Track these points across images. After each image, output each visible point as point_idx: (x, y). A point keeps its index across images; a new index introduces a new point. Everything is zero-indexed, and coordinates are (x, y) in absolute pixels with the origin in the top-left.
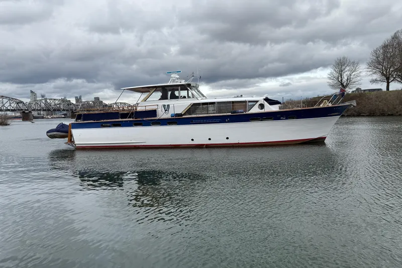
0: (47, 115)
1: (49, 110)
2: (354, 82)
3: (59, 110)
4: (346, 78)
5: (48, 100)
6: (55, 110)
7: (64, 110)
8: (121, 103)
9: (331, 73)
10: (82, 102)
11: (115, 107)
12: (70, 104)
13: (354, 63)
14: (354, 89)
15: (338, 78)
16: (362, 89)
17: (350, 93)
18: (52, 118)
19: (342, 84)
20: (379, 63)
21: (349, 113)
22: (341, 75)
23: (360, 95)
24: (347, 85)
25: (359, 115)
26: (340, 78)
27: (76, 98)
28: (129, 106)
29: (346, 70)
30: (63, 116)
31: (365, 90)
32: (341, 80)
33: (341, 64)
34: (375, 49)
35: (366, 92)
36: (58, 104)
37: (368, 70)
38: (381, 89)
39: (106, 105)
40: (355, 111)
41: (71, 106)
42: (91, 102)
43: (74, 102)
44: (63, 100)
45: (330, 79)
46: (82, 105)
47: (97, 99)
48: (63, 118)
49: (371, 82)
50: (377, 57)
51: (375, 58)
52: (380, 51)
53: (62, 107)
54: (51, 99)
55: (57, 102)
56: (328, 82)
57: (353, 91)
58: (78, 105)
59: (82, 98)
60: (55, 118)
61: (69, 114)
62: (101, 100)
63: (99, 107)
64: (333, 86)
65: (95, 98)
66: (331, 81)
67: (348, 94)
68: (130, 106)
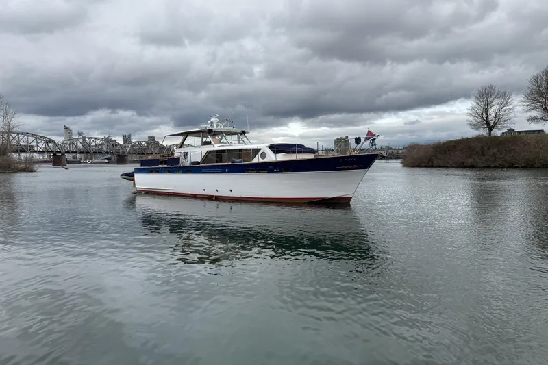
0: (85, 159)
1: (88, 153)
2: (505, 121)
3: (100, 153)
4: (493, 115)
5: (87, 139)
6: (95, 153)
7: (107, 153)
9: (473, 108)
10: (131, 142)
12: (116, 145)
13: (504, 94)
14: (506, 130)
15: (482, 115)
16: (516, 130)
17: (499, 135)
18: (91, 163)
19: (488, 123)
20: (541, 94)
21: (497, 163)
22: (487, 111)
23: (514, 138)
24: (495, 124)
25: (511, 166)
26: (484, 114)
27: (124, 137)
29: (494, 103)
30: (106, 161)
31: (520, 132)
32: (487, 118)
33: (486, 95)
34: (535, 75)
35: (521, 134)
36: (100, 145)
37: (525, 104)
38: (543, 131)
39: (164, 147)
40: (505, 161)
41: (118, 147)
42: (144, 143)
43: (122, 143)
44: (107, 140)
45: (470, 115)
46: (131, 147)
47: (152, 138)
48: (106, 163)
49: (528, 120)
50: (538, 87)
51: (535, 87)
52: (542, 78)
53: (105, 149)
54: (91, 138)
55: (98, 142)
56: (468, 121)
57: (503, 133)
58: (125, 147)
59: (132, 137)
60: (95, 163)
61: (114, 158)
62: (156, 140)
63: (154, 148)
64: (474, 125)
65: (149, 137)
66: (471, 118)
67: (496, 137)
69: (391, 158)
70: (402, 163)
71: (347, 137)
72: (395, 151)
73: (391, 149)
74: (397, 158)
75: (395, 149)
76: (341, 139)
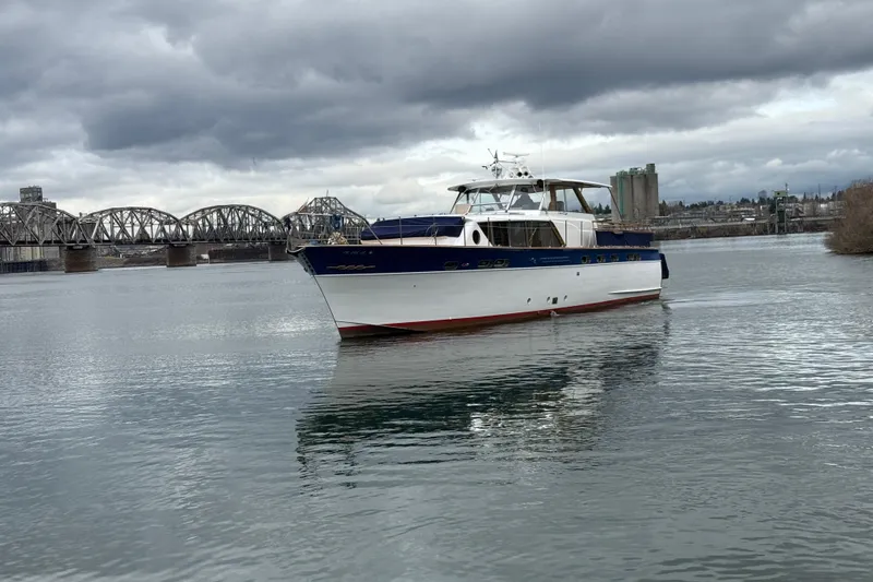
8: (132, 210)
11: (107, 226)
28: (169, 223)
39: (70, 221)
42: (7, 210)
47: (32, 194)
63: (41, 226)
65: (24, 191)
68: (169, 219)
69: (794, 230)
70: (828, 244)
71: (651, 167)
72: (806, 208)
73: (793, 199)
74: (813, 228)
75: (805, 200)
76: (634, 172)
